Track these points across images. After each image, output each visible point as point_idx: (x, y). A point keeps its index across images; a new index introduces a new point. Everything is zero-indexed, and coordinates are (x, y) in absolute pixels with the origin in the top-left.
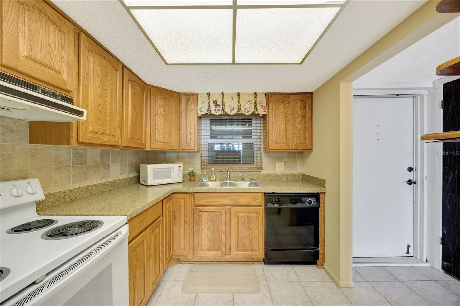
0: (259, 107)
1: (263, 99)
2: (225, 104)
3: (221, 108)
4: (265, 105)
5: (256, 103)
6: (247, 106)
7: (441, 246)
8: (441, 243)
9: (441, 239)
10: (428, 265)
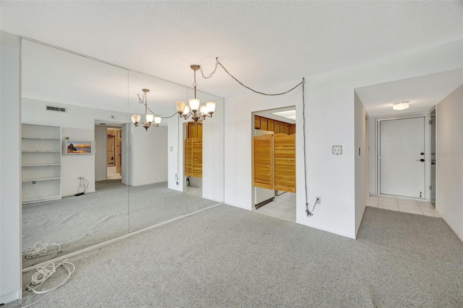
7: (430, 190)
8: (430, 189)
9: (430, 187)
10: (428, 201)
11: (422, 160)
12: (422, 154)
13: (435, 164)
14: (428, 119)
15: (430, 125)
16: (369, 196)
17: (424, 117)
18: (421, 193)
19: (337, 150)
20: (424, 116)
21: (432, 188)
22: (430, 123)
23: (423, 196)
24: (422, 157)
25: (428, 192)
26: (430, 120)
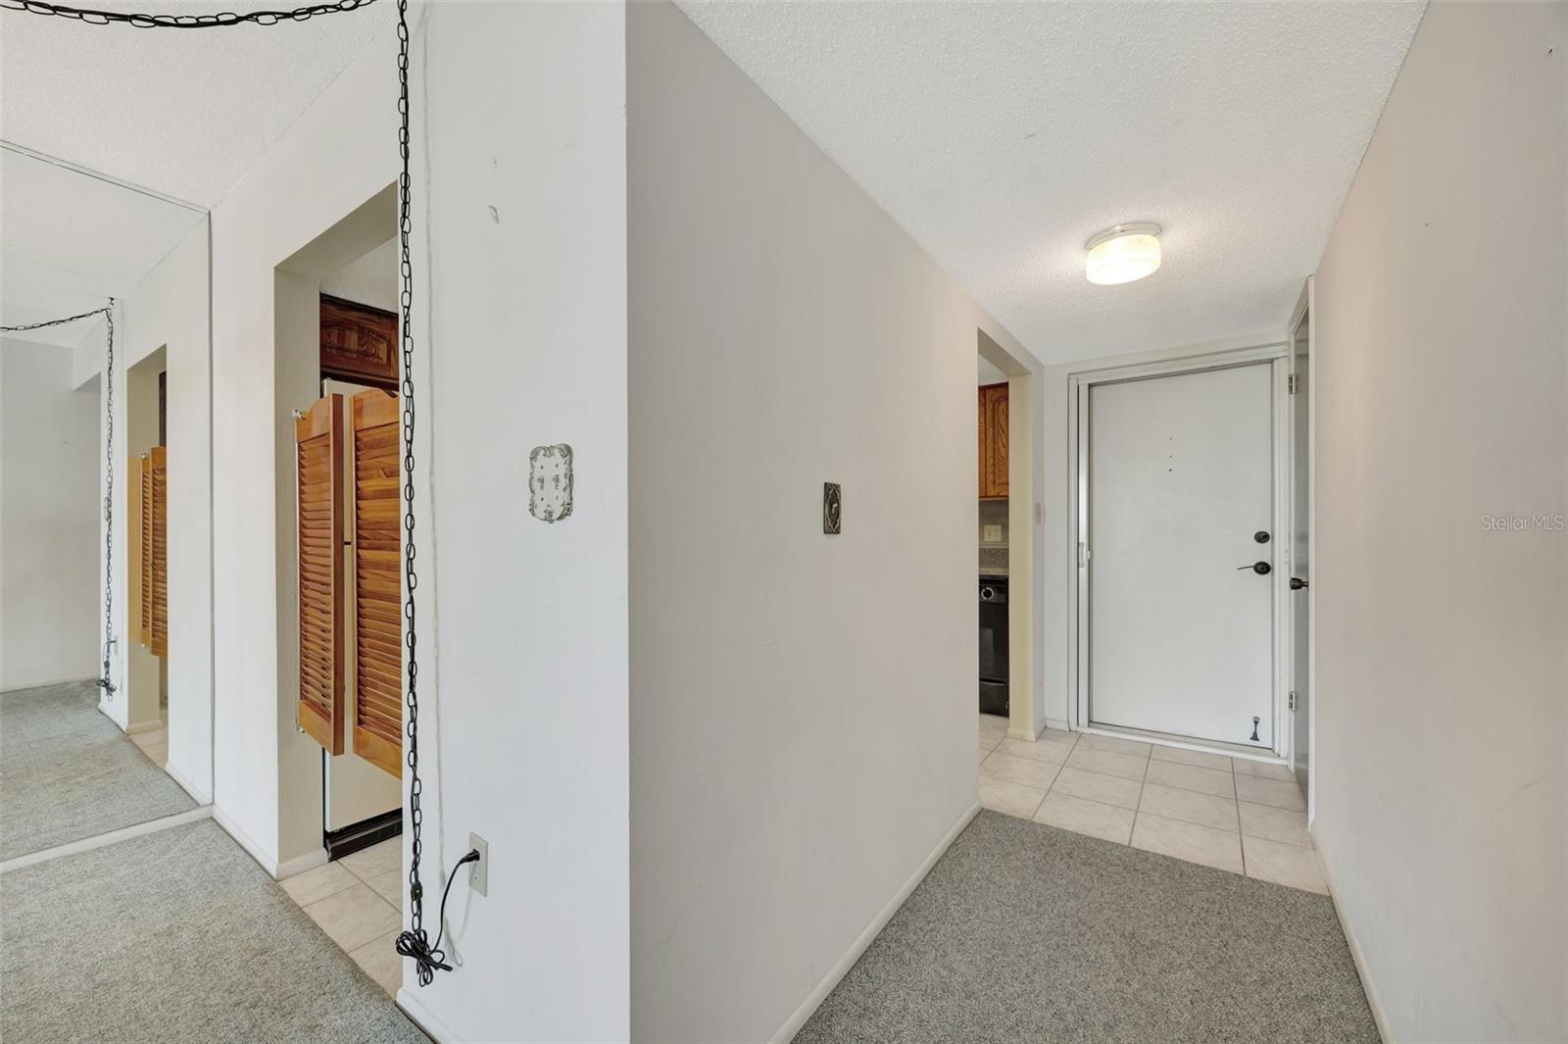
7: (1293, 714)
8: (1291, 706)
9: (1291, 697)
10: (1285, 763)
11: (1263, 568)
12: (1262, 538)
13: (1307, 586)
14: (1285, 369)
15: (1293, 396)
16: (1039, 738)
17: (1271, 361)
18: (1256, 723)
20: (1269, 356)
21: (1298, 702)
22: (1291, 387)
23: (1265, 740)
24: (1262, 553)
25: (1285, 717)
26: (1293, 373)
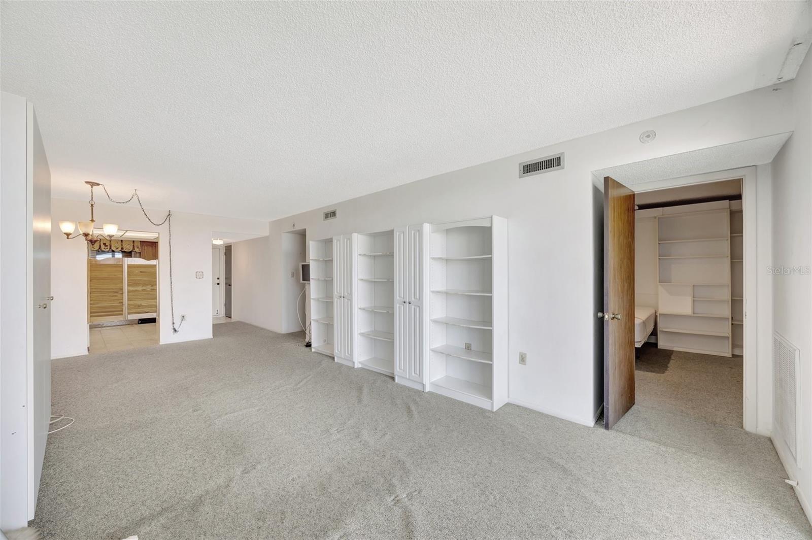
0: (136, 248)
1: (139, 244)
2: (112, 245)
3: (109, 247)
4: (140, 247)
5: (134, 246)
6: (128, 247)
11: (218, 284)
12: (218, 279)
19: (199, 275)
24: (218, 281)
